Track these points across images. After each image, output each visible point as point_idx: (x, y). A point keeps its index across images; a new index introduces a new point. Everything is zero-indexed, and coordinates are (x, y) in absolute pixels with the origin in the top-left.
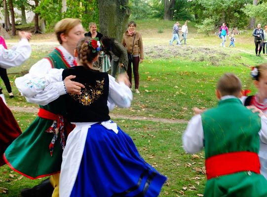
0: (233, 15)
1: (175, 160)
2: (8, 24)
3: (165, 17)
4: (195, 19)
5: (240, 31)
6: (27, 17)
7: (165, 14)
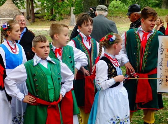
7: (163, 3)
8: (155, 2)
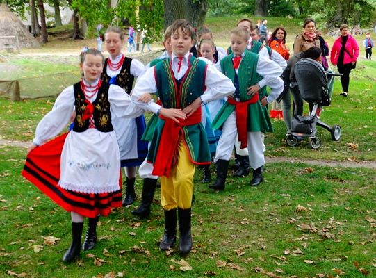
0: (353, 7)
1: (272, 214)
2: (36, 27)
3: (257, 12)
4: (299, 14)
5: (364, 30)
6: (62, 16)
7: (257, 7)
8: (243, 6)
